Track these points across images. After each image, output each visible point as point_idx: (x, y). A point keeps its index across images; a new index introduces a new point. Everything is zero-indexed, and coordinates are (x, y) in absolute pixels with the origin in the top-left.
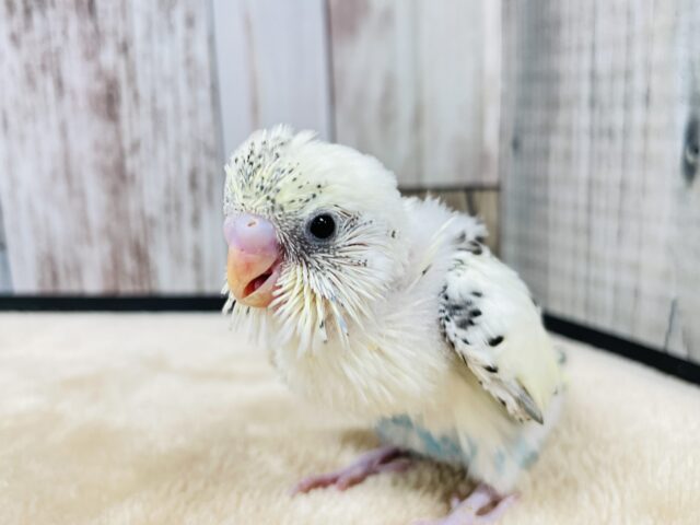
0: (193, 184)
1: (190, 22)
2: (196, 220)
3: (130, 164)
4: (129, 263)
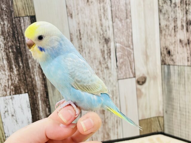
0: (117, 122)
1: (116, 98)
2: (117, 128)
3: (106, 120)
4: (106, 136)
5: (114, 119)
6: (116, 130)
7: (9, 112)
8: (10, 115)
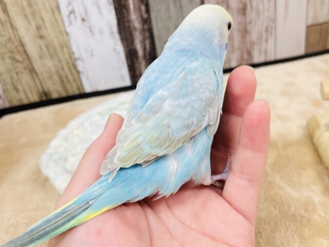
5: (262, 24)
6: (264, 45)
7: (77, 14)
8: (79, 19)
